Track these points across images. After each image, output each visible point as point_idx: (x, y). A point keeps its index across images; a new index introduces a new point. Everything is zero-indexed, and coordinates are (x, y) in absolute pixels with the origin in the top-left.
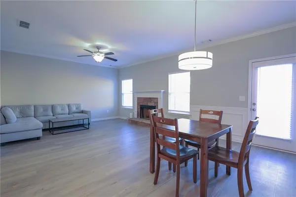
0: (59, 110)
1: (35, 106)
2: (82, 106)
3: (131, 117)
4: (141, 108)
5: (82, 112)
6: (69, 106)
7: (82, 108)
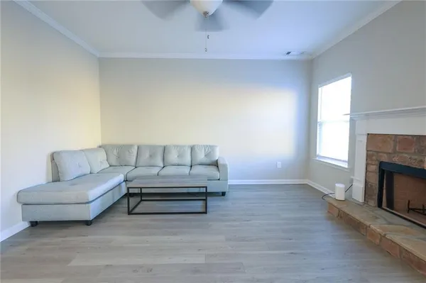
0: (173, 157)
1: (139, 147)
2: (217, 150)
4: (380, 171)
5: (216, 164)
6: (192, 148)
7: (217, 155)
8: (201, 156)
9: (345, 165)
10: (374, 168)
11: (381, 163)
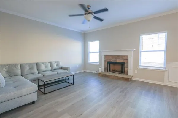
0: (43, 68)
1: (21, 65)
2: (60, 63)
3: (100, 71)
4: (108, 63)
5: (62, 68)
6: (50, 63)
7: (61, 65)
8: (55, 66)
9: (98, 64)
10: (107, 63)
11: (108, 62)
